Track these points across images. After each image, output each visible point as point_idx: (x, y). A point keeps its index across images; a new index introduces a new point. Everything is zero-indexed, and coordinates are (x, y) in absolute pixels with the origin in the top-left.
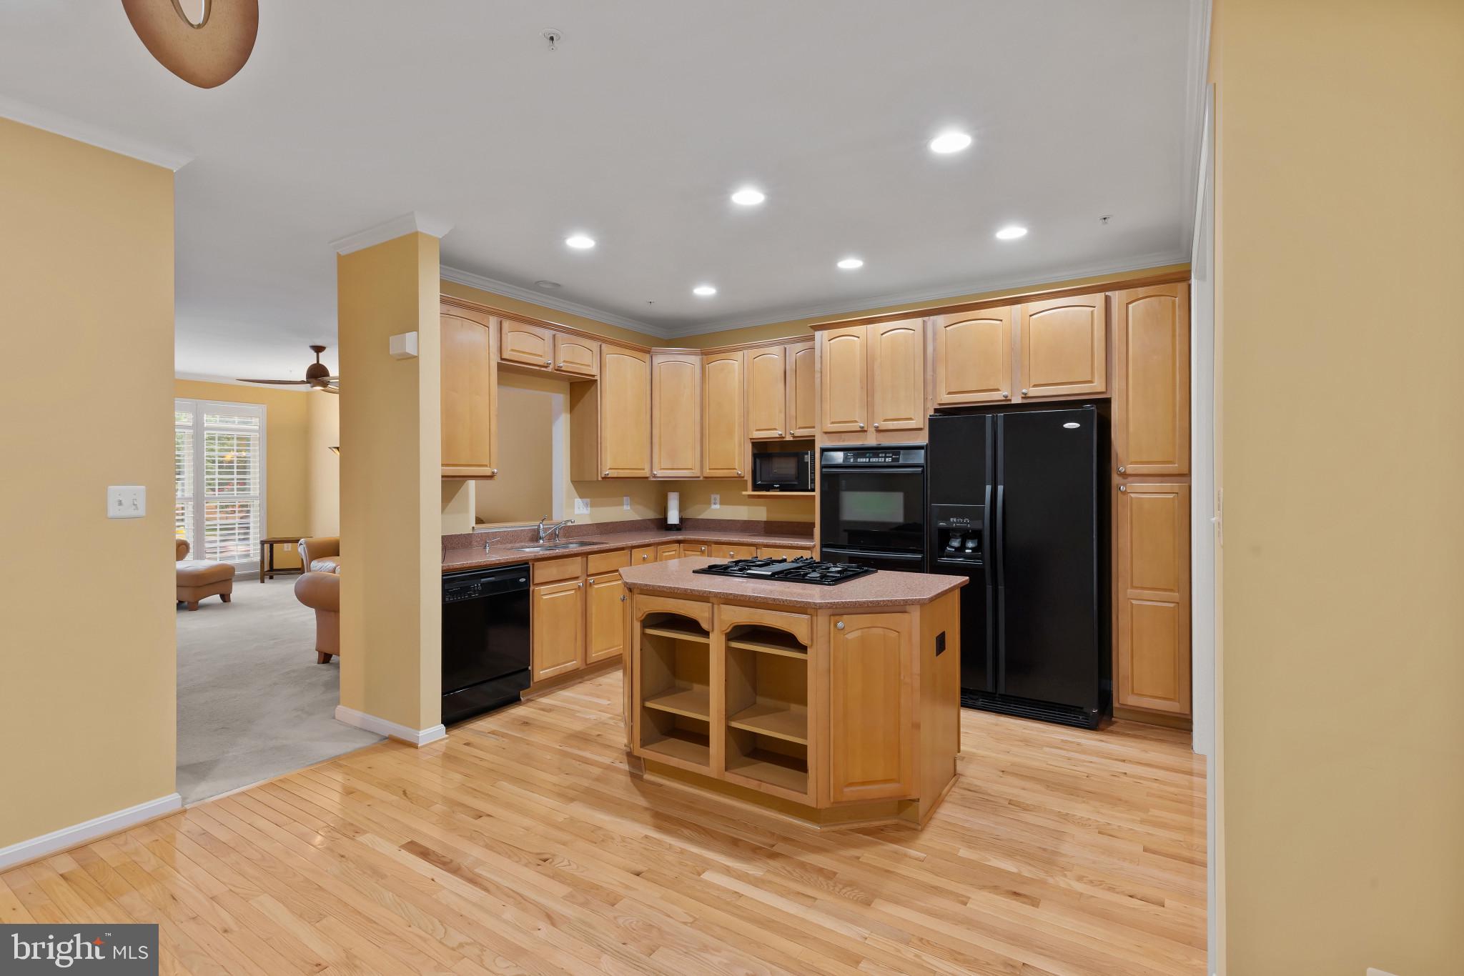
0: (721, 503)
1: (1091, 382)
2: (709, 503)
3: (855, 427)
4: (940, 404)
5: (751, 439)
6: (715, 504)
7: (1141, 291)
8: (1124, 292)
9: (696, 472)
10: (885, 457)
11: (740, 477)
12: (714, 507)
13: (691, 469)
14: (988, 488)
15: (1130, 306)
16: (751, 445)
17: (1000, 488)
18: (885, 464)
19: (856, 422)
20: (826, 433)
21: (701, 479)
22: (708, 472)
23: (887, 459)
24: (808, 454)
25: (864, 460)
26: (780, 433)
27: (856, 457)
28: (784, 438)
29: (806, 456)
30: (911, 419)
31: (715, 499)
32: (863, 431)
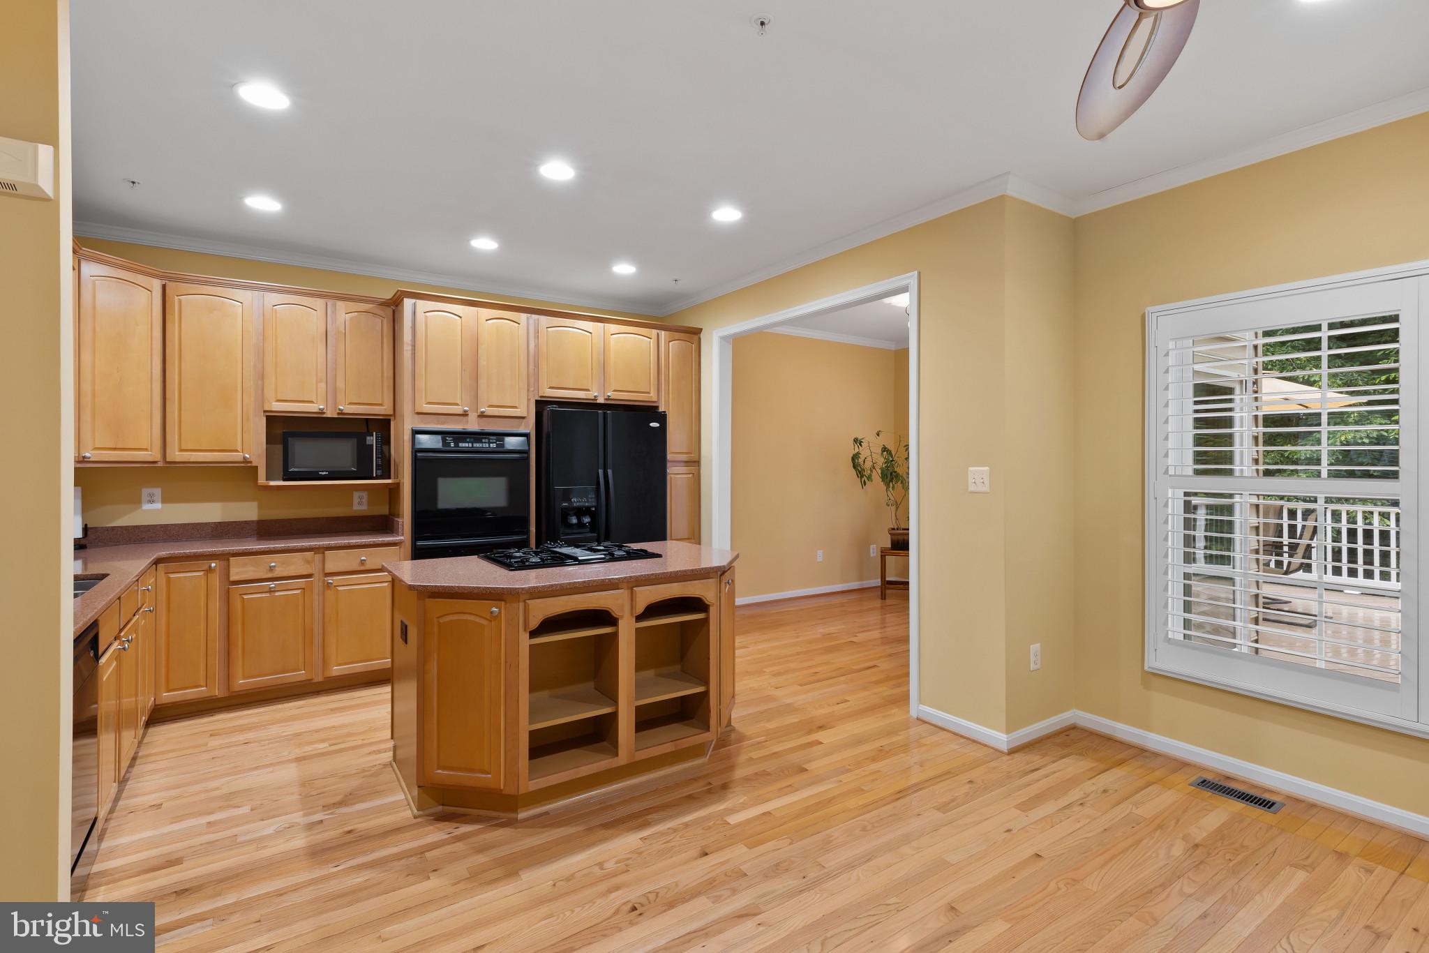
0: (164, 501)
1: (649, 393)
2: (137, 501)
3: (458, 410)
4: (541, 397)
5: (265, 411)
6: (151, 502)
7: (677, 335)
8: (667, 333)
9: (154, 454)
10: (489, 443)
11: (245, 461)
12: (147, 507)
13: (146, 450)
14: (601, 472)
15: (670, 343)
16: (265, 418)
17: (610, 472)
18: (490, 449)
19: (457, 404)
20: (418, 413)
21: (160, 464)
22: (175, 455)
23: (491, 445)
24: (373, 436)
25: (467, 445)
26: (321, 407)
27: (457, 442)
28: (324, 413)
29: (368, 438)
30: (515, 407)
31: (151, 495)
32: (465, 414)
